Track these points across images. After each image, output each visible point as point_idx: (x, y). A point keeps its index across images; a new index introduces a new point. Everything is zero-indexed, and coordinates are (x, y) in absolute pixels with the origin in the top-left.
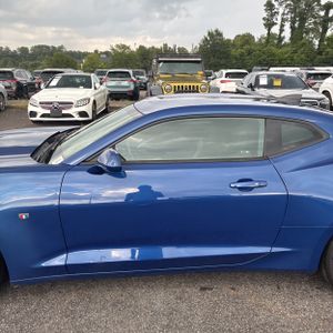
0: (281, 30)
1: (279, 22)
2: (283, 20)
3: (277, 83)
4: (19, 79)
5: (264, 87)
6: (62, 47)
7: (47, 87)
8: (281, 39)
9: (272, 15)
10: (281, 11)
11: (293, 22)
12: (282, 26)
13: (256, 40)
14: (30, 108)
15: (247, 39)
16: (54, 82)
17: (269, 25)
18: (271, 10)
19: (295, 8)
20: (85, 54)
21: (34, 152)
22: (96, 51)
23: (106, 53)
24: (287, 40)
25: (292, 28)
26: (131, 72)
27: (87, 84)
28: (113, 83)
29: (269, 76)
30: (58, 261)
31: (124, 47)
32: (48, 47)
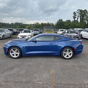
0: (78, 19)
1: (77, 17)
2: (78, 17)
3: (69, 32)
4: (14, 31)
5: (66, 33)
6: (22, 23)
7: (21, 32)
8: (77, 21)
9: (75, 15)
10: (77, 14)
11: (81, 17)
12: (78, 18)
13: (71, 22)
14: (18, 37)
15: (69, 21)
16: (23, 32)
17: (74, 18)
18: (75, 14)
19: (81, 14)
20: (28, 25)
21: (25, 40)
22: (31, 24)
23: (33, 24)
24: (79, 22)
25: (80, 19)
26: (39, 29)
27: (30, 32)
28: (35, 32)
29: (68, 31)
30: (28, 53)
31: (38, 23)
32: (18, 23)
